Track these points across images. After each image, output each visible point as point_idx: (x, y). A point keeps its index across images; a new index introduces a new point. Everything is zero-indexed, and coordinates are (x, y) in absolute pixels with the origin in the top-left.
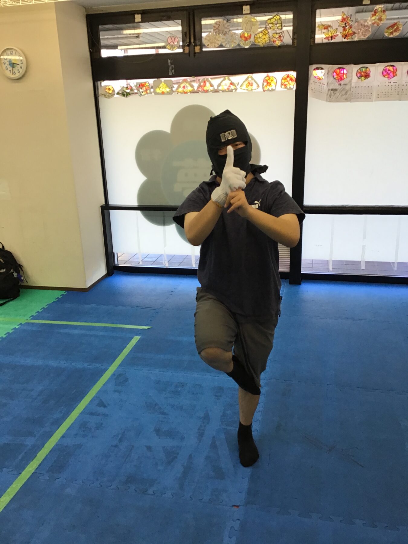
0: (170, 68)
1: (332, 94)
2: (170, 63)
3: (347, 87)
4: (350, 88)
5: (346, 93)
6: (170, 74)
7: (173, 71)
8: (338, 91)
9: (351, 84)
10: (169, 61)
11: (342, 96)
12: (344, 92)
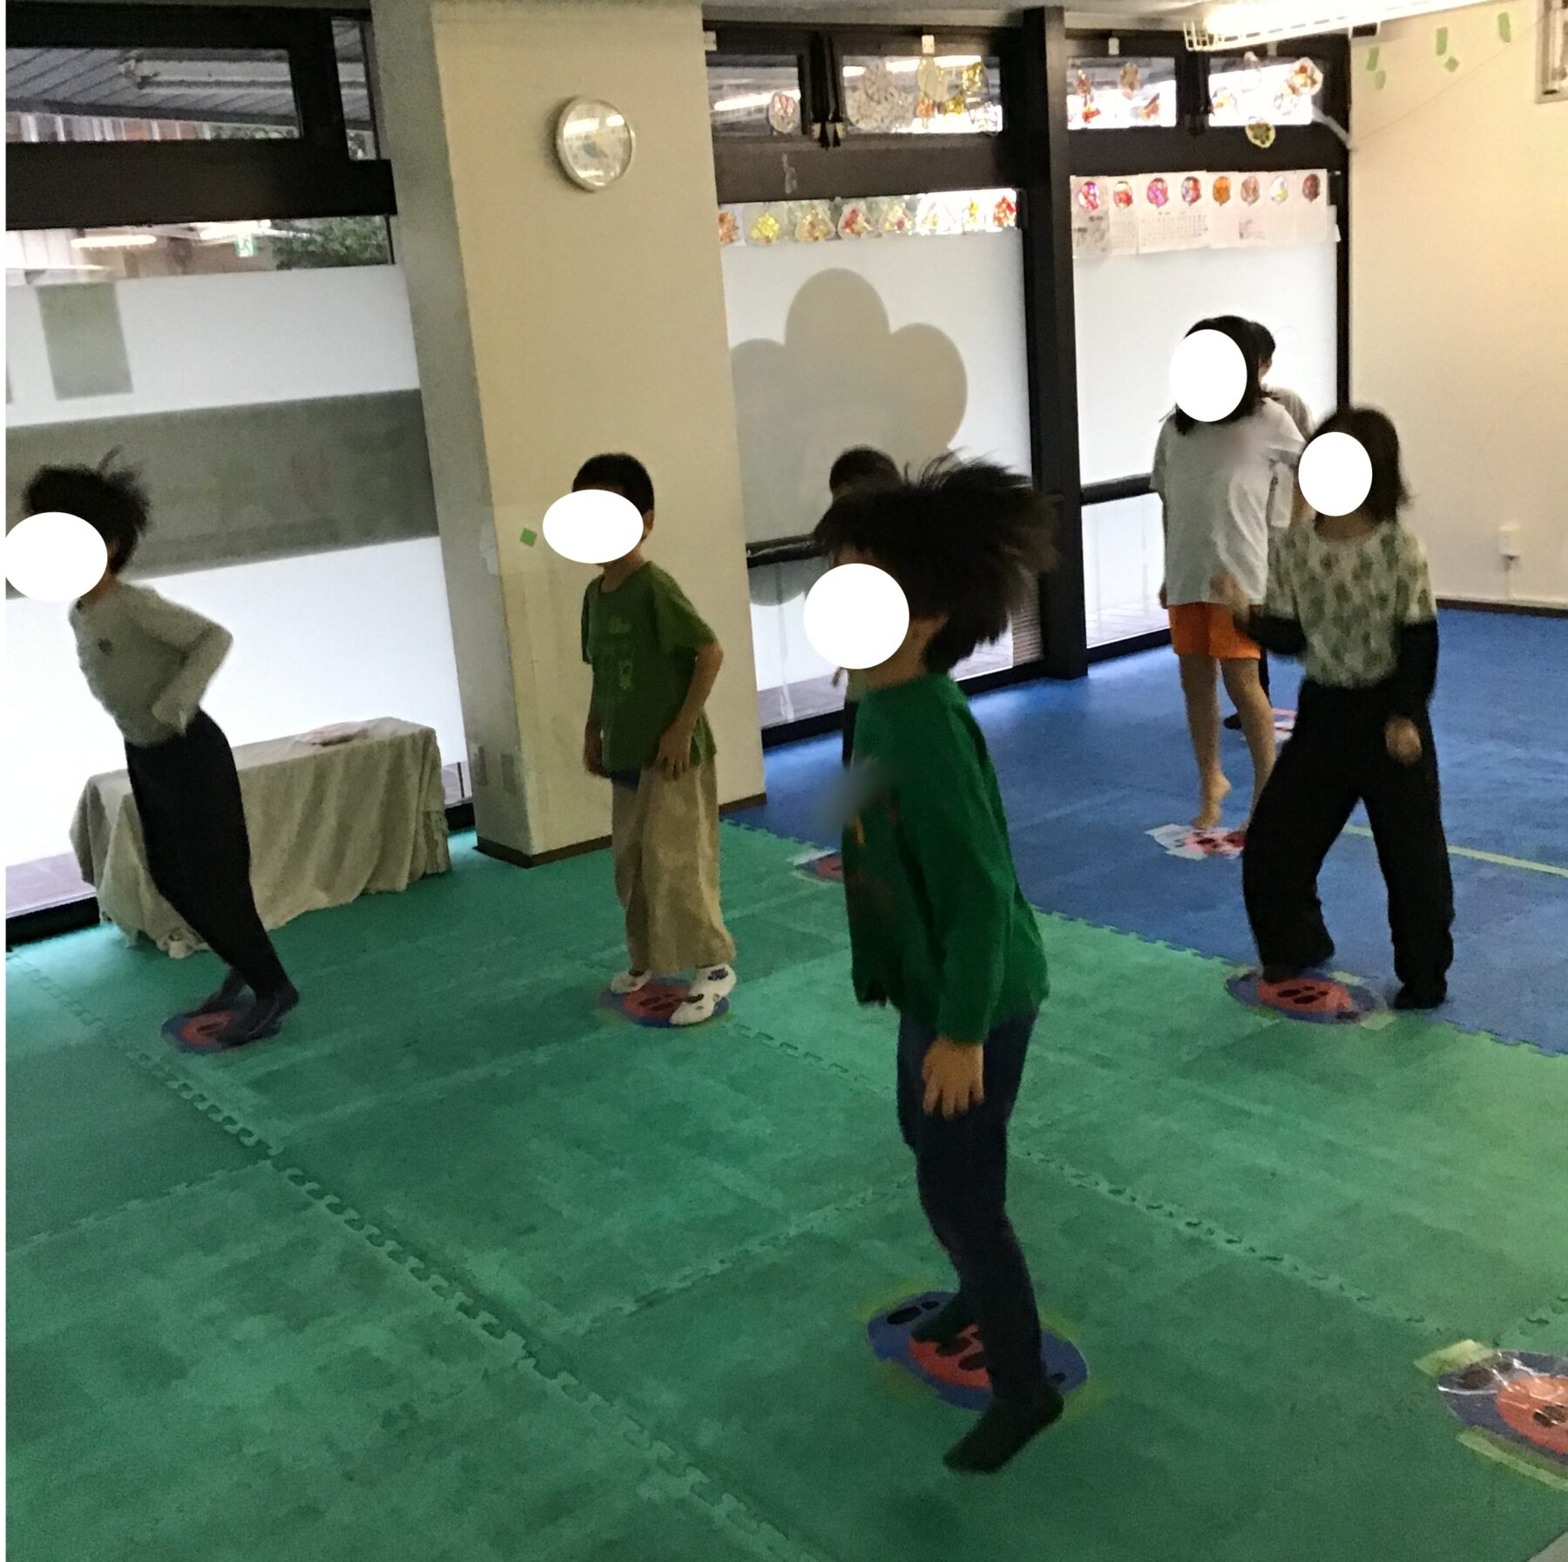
0: (787, 176)
1: (1081, 239)
2: (788, 161)
3: (1103, 225)
4: (1109, 227)
5: (1102, 236)
6: (788, 191)
7: (795, 182)
8: (1089, 231)
9: (1108, 218)
10: (785, 158)
11: (1096, 242)
12: (1098, 235)
